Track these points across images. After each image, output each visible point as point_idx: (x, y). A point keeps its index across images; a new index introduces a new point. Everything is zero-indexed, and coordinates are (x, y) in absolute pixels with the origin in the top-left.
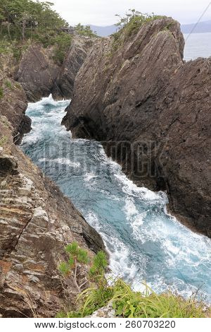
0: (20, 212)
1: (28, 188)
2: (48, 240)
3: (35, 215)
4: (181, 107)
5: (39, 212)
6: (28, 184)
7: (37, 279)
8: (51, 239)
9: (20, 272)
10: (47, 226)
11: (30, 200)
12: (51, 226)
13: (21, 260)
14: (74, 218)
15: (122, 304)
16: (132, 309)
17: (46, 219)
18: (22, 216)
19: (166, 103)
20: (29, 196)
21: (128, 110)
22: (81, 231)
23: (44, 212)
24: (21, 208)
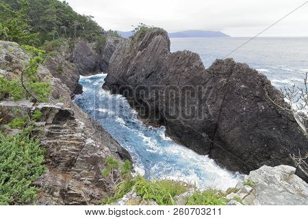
0: (76, 142)
1: (82, 127)
2: (96, 158)
3: (87, 143)
4: (170, 78)
5: (89, 141)
6: (82, 125)
7: (90, 182)
8: (98, 157)
9: (78, 179)
10: (95, 149)
11: (83, 134)
12: (98, 149)
13: (79, 172)
14: (112, 143)
15: (140, 189)
16: (146, 190)
17: (94, 145)
18: (78, 145)
19: (162, 75)
20: (83, 132)
21: (141, 79)
22: (117, 150)
23: (93, 141)
24: (77, 140)
